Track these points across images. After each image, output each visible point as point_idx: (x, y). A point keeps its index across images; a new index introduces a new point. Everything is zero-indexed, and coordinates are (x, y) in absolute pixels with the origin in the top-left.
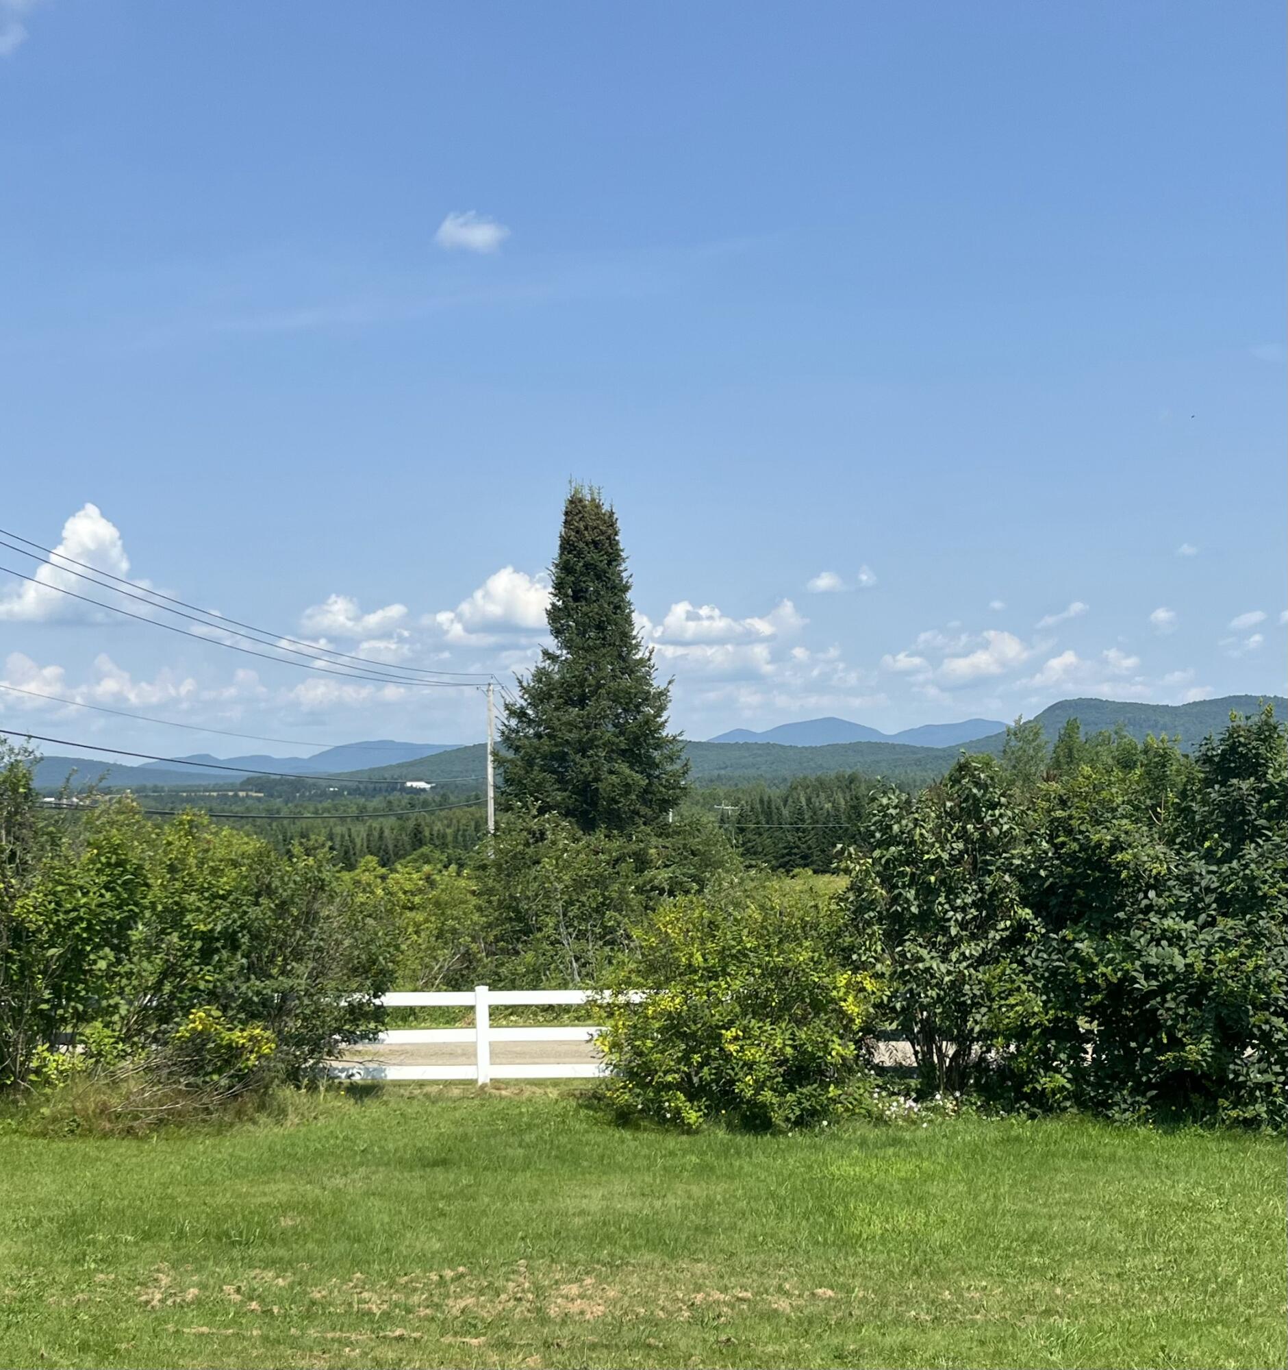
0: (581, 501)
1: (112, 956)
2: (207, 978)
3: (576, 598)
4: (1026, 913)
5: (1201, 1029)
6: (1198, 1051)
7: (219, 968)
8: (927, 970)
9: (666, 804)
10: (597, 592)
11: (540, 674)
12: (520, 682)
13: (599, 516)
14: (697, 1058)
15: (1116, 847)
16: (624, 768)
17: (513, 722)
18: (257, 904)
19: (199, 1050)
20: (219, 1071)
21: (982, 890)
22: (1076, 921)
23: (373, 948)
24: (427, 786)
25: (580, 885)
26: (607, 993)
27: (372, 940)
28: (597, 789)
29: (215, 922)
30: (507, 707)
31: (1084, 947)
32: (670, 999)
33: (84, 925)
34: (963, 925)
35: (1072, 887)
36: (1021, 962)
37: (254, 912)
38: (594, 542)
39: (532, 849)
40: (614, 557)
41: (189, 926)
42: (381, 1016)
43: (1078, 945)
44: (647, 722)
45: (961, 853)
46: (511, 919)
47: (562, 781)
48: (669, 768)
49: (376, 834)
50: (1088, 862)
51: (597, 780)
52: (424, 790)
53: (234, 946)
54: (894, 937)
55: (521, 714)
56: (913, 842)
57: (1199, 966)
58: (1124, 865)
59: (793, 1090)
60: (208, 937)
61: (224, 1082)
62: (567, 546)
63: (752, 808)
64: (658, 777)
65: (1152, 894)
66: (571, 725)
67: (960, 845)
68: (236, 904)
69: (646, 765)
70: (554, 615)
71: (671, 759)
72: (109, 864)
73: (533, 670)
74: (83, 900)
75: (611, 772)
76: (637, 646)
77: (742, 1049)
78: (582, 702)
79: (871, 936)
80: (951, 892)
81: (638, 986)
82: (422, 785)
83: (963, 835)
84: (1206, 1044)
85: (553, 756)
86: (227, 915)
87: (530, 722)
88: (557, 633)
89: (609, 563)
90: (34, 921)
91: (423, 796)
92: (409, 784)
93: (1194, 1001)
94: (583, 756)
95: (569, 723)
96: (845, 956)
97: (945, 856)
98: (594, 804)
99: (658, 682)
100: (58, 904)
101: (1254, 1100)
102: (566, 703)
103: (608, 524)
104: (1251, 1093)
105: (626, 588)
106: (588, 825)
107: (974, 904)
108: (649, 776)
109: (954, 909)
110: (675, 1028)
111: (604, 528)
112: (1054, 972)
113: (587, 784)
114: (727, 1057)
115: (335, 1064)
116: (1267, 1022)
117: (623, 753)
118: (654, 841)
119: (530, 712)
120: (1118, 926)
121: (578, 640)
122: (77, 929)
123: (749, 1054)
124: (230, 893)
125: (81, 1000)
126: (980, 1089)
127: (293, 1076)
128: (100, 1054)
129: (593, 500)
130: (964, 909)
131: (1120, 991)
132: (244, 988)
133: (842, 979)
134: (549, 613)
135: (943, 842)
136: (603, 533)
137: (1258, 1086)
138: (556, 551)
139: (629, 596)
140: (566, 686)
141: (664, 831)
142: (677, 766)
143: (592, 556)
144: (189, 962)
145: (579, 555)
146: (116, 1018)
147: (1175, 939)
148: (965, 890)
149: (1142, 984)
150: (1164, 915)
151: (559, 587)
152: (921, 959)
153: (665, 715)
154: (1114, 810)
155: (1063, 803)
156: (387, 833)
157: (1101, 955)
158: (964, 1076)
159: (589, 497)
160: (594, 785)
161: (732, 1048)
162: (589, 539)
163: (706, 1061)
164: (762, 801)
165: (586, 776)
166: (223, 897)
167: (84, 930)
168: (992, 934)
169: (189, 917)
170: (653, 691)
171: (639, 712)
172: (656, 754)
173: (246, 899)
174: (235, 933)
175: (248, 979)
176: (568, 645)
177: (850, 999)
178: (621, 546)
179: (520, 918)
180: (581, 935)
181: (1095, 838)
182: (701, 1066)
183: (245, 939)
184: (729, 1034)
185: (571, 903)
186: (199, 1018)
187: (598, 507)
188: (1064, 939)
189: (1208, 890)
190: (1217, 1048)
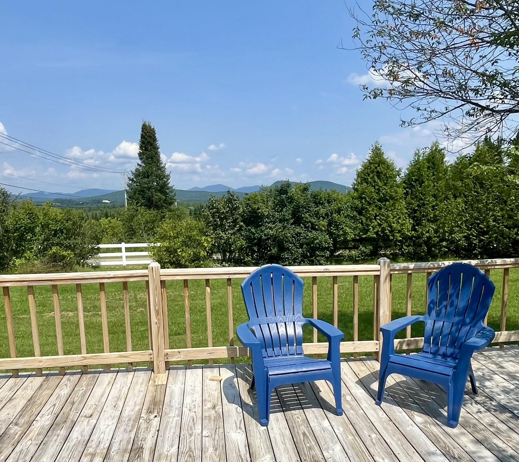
0: (146, 125)
1: (31, 235)
2: (56, 240)
3: (145, 150)
4: (242, 224)
5: (275, 247)
6: (274, 251)
7: (59, 238)
8: (222, 236)
9: (171, 204)
10: (150, 149)
11: (137, 170)
12: (132, 172)
13: (151, 130)
14: (172, 256)
15: (258, 209)
16: (159, 194)
17: (130, 182)
18: (67, 223)
19: (55, 257)
20: (60, 262)
21: (233, 219)
22: (251, 225)
23: (96, 233)
24: (109, 202)
25: (147, 222)
26: (152, 244)
27: (96, 231)
28: (152, 200)
29: (57, 227)
30: (129, 178)
31: (253, 230)
32: (166, 244)
33: (24, 228)
34: (229, 226)
35: (250, 218)
36: (241, 234)
37: (67, 224)
38: (149, 136)
39: (135, 213)
40: (155, 140)
41: (51, 228)
42: (99, 250)
43: (252, 230)
44: (165, 183)
45: (228, 210)
46: (131, 231)
47: (143, 197)
48: (171, 194)
49: (95, 215)
50: (253, 212)
51: (152, 197)
52: (108, 203)
53: (62, 232)
54: (215, 229)
55: (132, 180)
56: (218, 208)
57: (275, 233)
58: (260, 213)
59: (193, 262)
60: (56, 231)
61: (62, 264)
62: (142, 137)
63: (198, 208)
64: (168, 197)
65: (266, 219)
66: (145, 183)
67: (228, 209)
68: (62, 223)
69: (165, 194)
70: (140, 154)
71: (171, 192)
72: (29, 213)
73: (135, 168)
74: (23, 222)
75: (156, 195)
76: (162, 163)
77: (182, 253)
78: (148, 177)
79: (210, 229)
80: (227, 220)
81: (159, 242)
82: (107, 201)
83: (228, 207)
84: (276, 249)
85: (141, 191)
86: (60, 225)
87: (135, 182)
88: (141, 159)
89: (154, 141)
90: (11, 227)
91: (108, 205)
92: (103, 201)
93: (274, 241)
94: (149, 191)
95: (145, 182)
96: (205, 234)
97: (225, 211)
98: (152, 203)
99: (167, 173)
100: (16, 223)
101: (286, 261)
102: (144, 177)
103: (153, 131)
104: (285, 260)
105: (158, 148)
106: (149, 207)
107: (231, 222)
108: (166, 197)
109: (228, 223)
110: (167, 250)
111: (152, 132)
112: (247, 236)
113: (150, 198)
114: (179, 255)
115: (88, 261)
116: (288, 245)
117: (159, 190)
118: (167, 213)
119: (135, 179)
120: (260, 226)
121: (146, 161)
122: (22, 229)
123: (183, 255)
124: (60, 220)
125: (23, 246)
126: (234, 262)
127: (78, 263)
128: (29, 259)
129: (149, 125)
130: (229, 223)
131: (260, 239)
132: (65, 242)
133: (203, 238)
134: (138, 154)
135: (224, 208)
136: (152, 134)
137: (287, 258)
138: (140, 138)
139: (159, 150)
140: (144, 173)
141: (170, 211)
142: (173, 194)
143: (149, 139)
144: (51, 236)
145: (146, 139)
146: (33, 250)
147: (271, 228)
148: (230, 219)
149: (264, 237)
150: (269, 223)
151: (141, 147)
152: (220, 234)
153: (169, 181)
154: (258, 201)
155: (249, 200)
156: (98, 214)
157: (256, 232)
158: (231, 260)
159: (148, 124)
160: (152, 198)
161: (180, 253)
162: (148, 135)
163: (174, 256)
164: (201, 206)
165: (150, 196)
166: (59, 221)
167: (23, 229)
168: (235, 228)
169: (50, 226)
170: (166, 175)
171: (163, 180)
172: (167, 191)
173: (64, 221)
174: (62, 229)
175: (66, 240)
176: (143, 162)
177: (205, 243)
178: (157, 137)
179: (133, 230)
180: (148, 235)
181: (254, 207)
182: (173, 258)
183: (65, 231)
184: (178, 250)
185: (145, 226)
186: (54, 249)
187: (150, 127)
188: (249, 229)
189: (277, 218)
190: (278, 250)
